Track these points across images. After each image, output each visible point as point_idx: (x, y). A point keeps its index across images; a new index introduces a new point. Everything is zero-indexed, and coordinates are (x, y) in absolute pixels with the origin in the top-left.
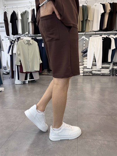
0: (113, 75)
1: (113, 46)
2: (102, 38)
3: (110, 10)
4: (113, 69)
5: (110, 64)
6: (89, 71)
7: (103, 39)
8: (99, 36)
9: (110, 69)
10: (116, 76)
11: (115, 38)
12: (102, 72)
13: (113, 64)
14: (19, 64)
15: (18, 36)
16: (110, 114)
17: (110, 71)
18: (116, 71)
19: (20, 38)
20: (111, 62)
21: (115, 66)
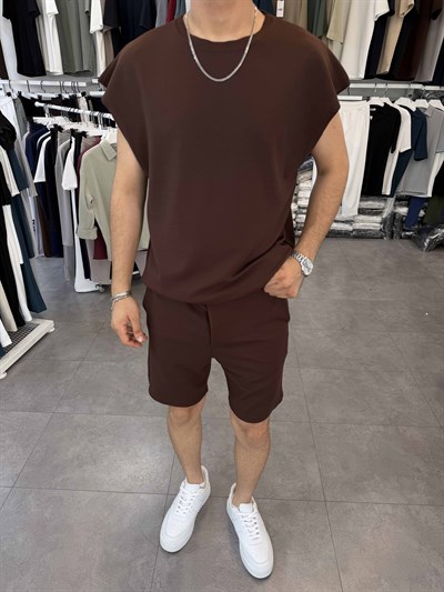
0: (392, 237)
2: (372, 106)
3: (410, 6)
4: (394, 215)
5: (385, 200)
7: (372, 113)
8: (361, 98)
9: (384, 216)
10: (401, 237)
11: (414, 110)
12: (358, 226)
13: (398, 199)
14: (94, 236)
15: (45, 83)
16: (392, 417)
17: (384, 222)
18: (403, 222)
19: (84, 134)
20: (391, 196)
21: (401, 206)
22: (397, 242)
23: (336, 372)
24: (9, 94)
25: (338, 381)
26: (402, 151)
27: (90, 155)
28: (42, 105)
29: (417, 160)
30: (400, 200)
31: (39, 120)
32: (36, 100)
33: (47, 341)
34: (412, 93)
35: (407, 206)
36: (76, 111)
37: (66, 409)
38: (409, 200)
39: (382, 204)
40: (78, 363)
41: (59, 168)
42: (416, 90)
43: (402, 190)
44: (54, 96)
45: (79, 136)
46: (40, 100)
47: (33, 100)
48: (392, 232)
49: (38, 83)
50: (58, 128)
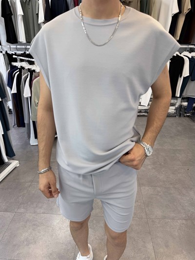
0: (180, 116)
1: (186, 72)
3: (189, 9)
4: (181, 106)
5: (177, 99)
6: (143, 110)
9: (176, 107)
10: (184, 116)
11: (190, 57)
13: (183, 99)
15: (18, 47)
16: (189, 215)
17: (176, 109)
18: (185, 109)
19: (34, 71)
20: (180, 97)
21: (185, 102)
22: (183, 119)
23: (159, 189)
24: (1, 52)
25: (160, 194)
26: (185, 76)
27: (37, 81)
28: (16, 57)
29: (192, 80)
30: (184, 99)
31: (14, 64)
32: (14, 55)
33: (15, 171)
34: (189, 50)
35: (187, 102)
36: (31, 60)
37: (22, 210)
38: (188, 99)
39: (176, 101)
40: (29, 183)
41: (23, 87)
42: (191, 48)
43: (185, 95)
44: (22, 52)
45: (32, 72)
46: (15, 54)
47: (13, 54)
48: (180, 114)
49: (15, 47)
50: (22, 68)
